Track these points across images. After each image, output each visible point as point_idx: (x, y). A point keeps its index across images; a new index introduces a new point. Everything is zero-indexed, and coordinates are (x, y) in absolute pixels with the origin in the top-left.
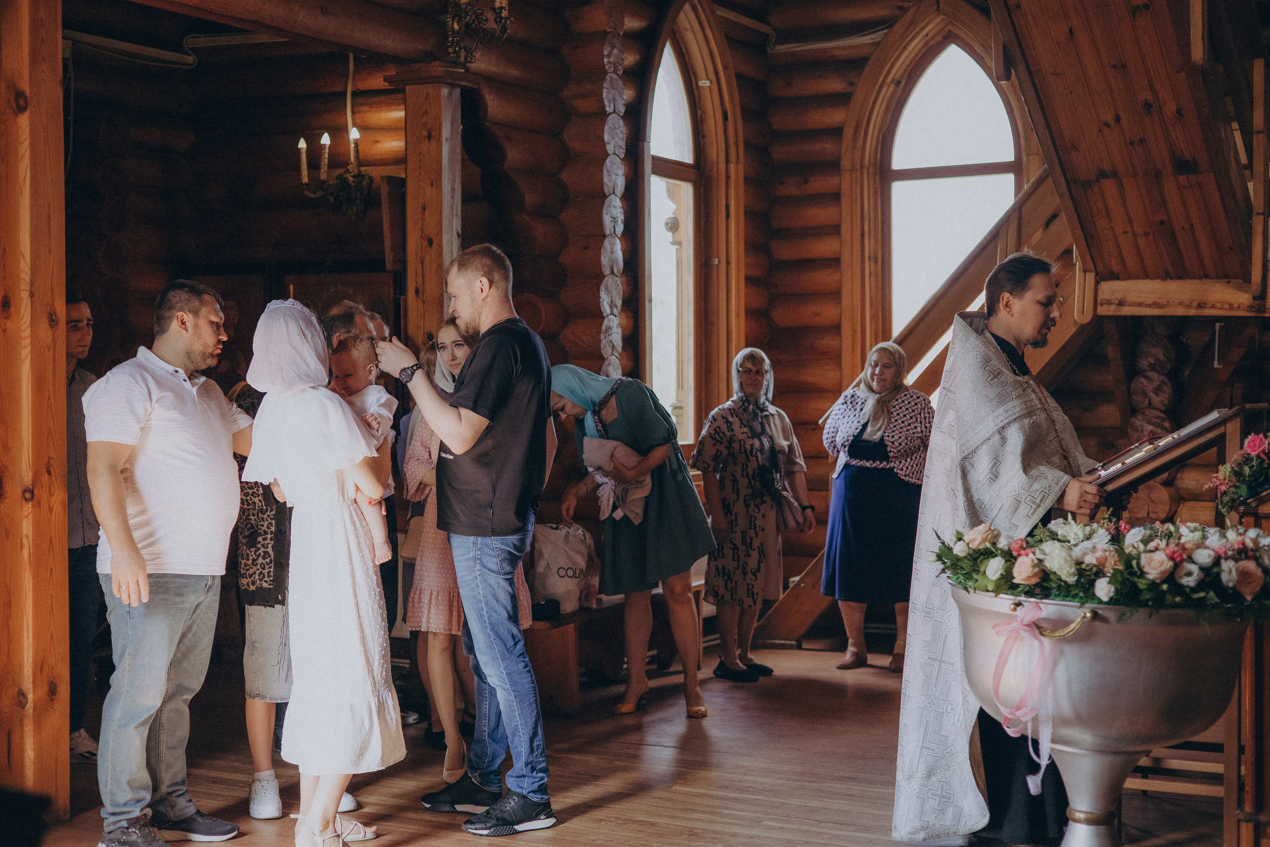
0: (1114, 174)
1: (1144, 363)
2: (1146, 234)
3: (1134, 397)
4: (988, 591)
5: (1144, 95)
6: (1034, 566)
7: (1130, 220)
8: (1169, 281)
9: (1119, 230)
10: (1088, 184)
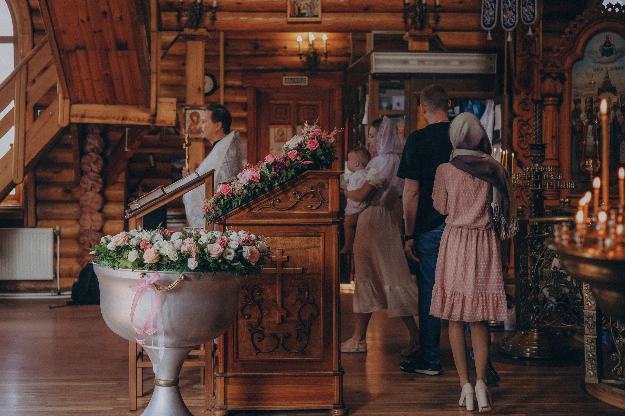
0: (84, 48)
1: (88, 148)
2: (98, 81)
3: (83, 166)
4: (127, 268)
5: (104, 7)
6: (156, 254)
7: (90, 72)
8: (108, 105)
9: (84, 78)
10: (69, 52)
